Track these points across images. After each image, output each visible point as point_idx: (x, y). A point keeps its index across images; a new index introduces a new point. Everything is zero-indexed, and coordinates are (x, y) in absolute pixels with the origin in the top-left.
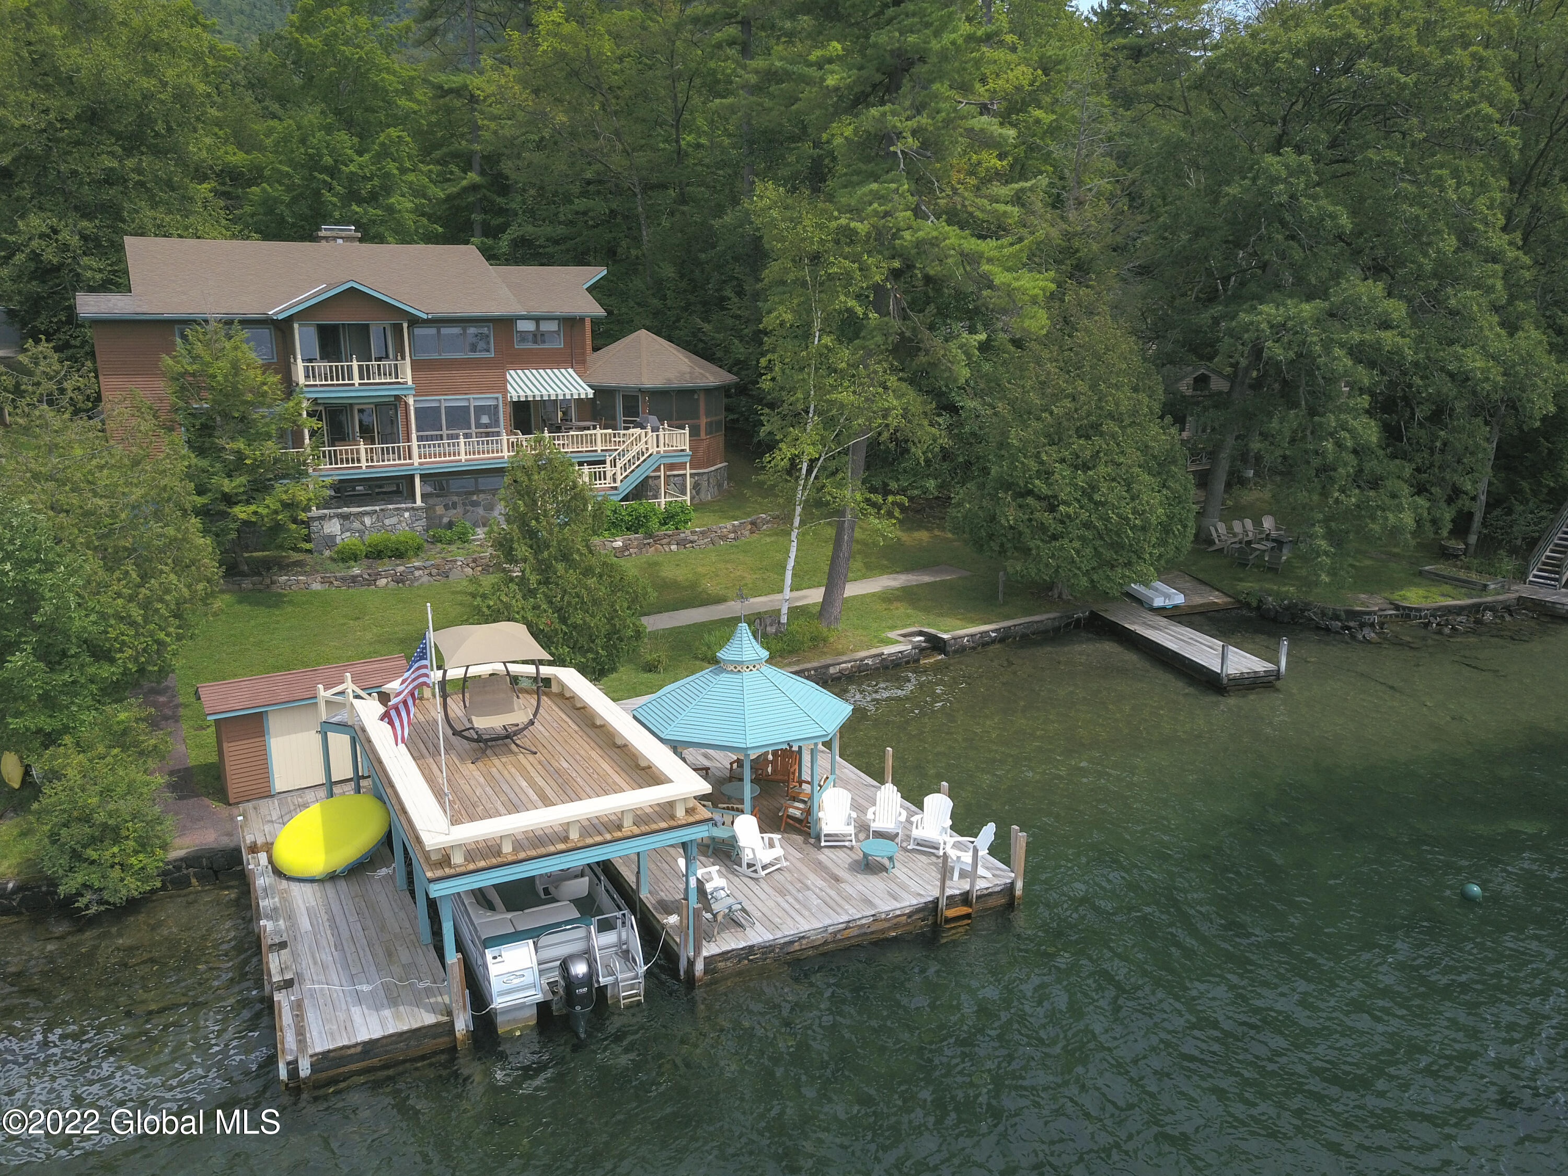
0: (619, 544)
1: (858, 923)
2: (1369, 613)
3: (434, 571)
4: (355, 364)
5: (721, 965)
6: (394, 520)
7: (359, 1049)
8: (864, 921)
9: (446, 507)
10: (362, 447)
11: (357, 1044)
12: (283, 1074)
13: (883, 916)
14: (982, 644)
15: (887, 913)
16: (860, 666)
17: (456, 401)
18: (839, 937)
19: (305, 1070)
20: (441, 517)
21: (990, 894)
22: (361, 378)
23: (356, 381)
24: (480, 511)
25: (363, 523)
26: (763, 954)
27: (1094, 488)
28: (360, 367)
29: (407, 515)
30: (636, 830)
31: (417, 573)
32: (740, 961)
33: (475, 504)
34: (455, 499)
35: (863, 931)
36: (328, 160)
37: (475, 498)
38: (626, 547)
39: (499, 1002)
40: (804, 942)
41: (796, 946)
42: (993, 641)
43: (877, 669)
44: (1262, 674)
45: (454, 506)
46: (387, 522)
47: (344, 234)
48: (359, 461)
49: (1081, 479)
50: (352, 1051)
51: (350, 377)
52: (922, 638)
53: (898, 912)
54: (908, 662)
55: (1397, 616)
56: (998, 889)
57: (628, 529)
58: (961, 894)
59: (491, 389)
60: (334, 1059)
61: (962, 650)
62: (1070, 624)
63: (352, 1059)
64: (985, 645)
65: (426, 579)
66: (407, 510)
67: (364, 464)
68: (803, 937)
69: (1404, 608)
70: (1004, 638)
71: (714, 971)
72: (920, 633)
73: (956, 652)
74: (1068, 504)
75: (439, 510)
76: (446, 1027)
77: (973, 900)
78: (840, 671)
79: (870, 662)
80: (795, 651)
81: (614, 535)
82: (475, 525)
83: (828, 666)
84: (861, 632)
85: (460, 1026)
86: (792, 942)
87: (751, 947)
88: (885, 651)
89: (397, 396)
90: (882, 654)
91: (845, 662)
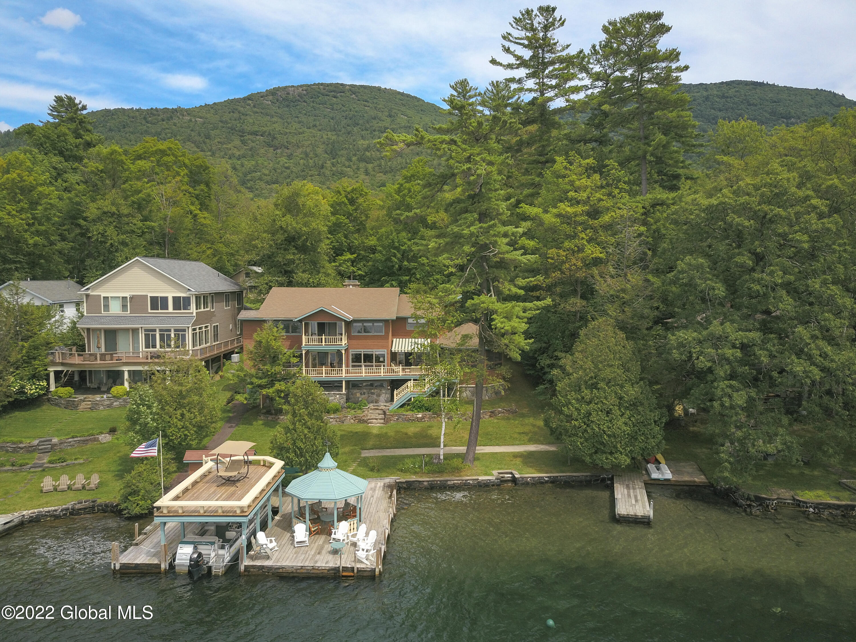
0: (420, 415)
1: (307, 568)
3: (338, 420)
4: (323, 337)
5: (252, 570)
6: (333, 398)
7: (135, 566)
8: (309, 568)
9: (361, 394)
10: (324, 369)
12: (112, 567)
13: (317, 568)
14: (539, 483)
16: (465, 483)
17: (368, 351)
18: (298, 571)
19: (118, 567)
20: (359, 398)
21: (365, 571)
22: (326, 342)
23: (324, 343)
24: (375, 396)
27: (590, 414)
28: (326, 338)
29: (339, 396)
30: (222, 514)
31: (331, 420)
33: (373, 393)
34: (365, 391)
35: (308, 571)
36: (397, 244)
37: (372, 391)
38: (423, 418)
39: (177, 562)
40: (284, 570)
41: (281, 570)
42: (547, 482)
43: (475, 485)
44: (640, 517)
45: (364, 393)
46: (330, 398)
47: (352, 283)
48: (322, 374)
49: (584, 408)
50: (133, 565)
51: (322, 342)
52: (510, 475)
53: (323, 568)
54: (493, 485)
56: (369, 570)
57: (426, 410)
58: (351, 568)
59: (383, 347)
60: (126, 567)
61: (527, 484)
62: (598, 480)
63: (131, 569)
64: (542, 483)
65: (334, 423)
66: (338, 394)
67: (324, 375)
70: (553, 481)
71: (249, 572)
72: (511, 473)
73: (523, 484)
74: (577, 420)
75: (358, 395)
76: (158, 566)
77: (356, 571)
78: (454, 484)
79: (471, 482)
80: (441, 472)
81: (419, 412)
82: (372, 402)
83: (447, 481)
84: (483, 468)
85: (163, 566)
86: (279, 568)
87: (263, 566)
88: (480, 478)
89: (338, 350)
90: (478, 479)
91: (457, 480)
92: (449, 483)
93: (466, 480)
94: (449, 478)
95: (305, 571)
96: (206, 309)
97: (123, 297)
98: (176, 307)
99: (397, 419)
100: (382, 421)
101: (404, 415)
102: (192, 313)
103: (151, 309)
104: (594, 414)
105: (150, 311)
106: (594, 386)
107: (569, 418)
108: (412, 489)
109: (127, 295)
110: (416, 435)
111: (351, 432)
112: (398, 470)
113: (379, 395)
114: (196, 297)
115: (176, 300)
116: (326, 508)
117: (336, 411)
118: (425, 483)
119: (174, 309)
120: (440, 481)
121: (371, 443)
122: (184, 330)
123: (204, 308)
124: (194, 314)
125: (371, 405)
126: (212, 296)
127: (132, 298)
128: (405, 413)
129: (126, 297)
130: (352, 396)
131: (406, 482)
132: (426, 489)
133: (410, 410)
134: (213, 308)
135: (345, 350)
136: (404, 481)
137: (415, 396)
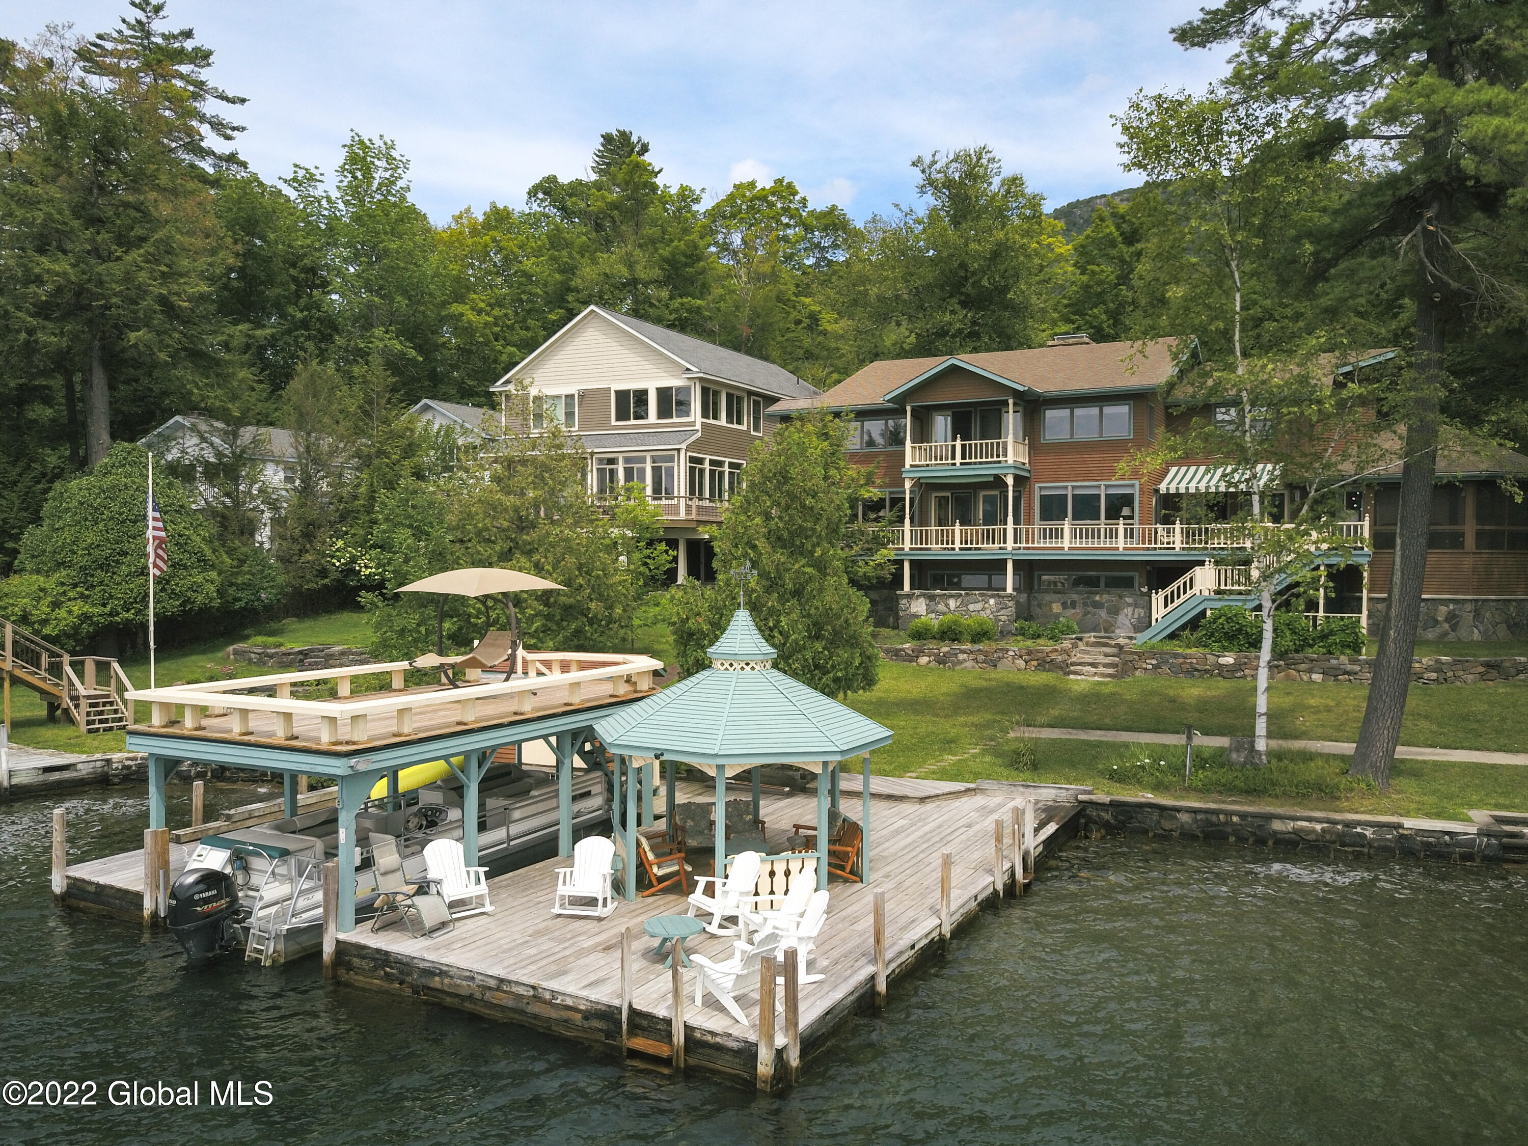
0: (1228, 660)
1: (515, 989)
3: (981, 658)
4: (958, 444)
8: (521, 990)
9: (1064, 606)
10: (957, 527)
11: (93, 883)
13: (548, 996)
15: (553, 993)
17: (1086, 487)
18: (488, 995)
20: (1057, 616)
21: (719, 1048)
22: (964, 457)
23: (958, 460)
24: (1103, 614)
25: (947, 605)
28: (964, 446)
29: (992, 601)
31: (961, 657)
33: (1098, 605)
34: (1075, 597)
37: (1097, 598)
45: (1073, 605)
46: (971, 607)
48: (953, 543)
51: (953, 458)
53: (569, 1002)
56: (734, 1045)
59: (1127, 476)
60: (79, 889)
65: (969, 664)
66: (992, 596)
67: (957, 545)
68: (445, 973)
75: (1056, 608)
76: (137, 901)
77: (679, 1037)
78: (1296, 832)
79: (1369, 833)
80: (1253, 792)
81: (1225, 649)
82: (1094, 630)
83: (1270, 817)
84: (1432, 799)
85: (148, 905)
88: (1411, 823)
89: (997, 476)
90: (1400, 826)
91: (1309, 819)
92: (1277, 826)
93: (1349, 824)
94: (1280, 811)
95: (509, 1002)
96: (735, 426)
97: (567, 396)
98: (664, 411)
99: (1155, 667)
100: (1111, 671)
101: (1176, 656)
102: (693, 424)
103: (617, 419)
105: (614, 423)
108: (1133, 831)
109: (572, 390)
110: (1203, 706)
111: (1008, 684)
112: (1101, 773)
113: (1115, 611)
114: (705, 391)
115: (664, 394)
117: (980, 635)
118: (1184, 817)
119: (659, 417)
120: (1243, 816)
121: (1055, 712)
122: (671, 459)
123: (730, 419)
124: (698, 426)
125: (1090, 637)
126: (756, 403)
127: (583, 395)
128: (1180, 650)
129: (573, 396)
130: (1038, 611)
131: (1114, 804)
132: (1188, 836)
133: (1199, 644)
134: (756, 429)
135: (1017, 478)
136: (1106, 799)
137: (1218, 605)
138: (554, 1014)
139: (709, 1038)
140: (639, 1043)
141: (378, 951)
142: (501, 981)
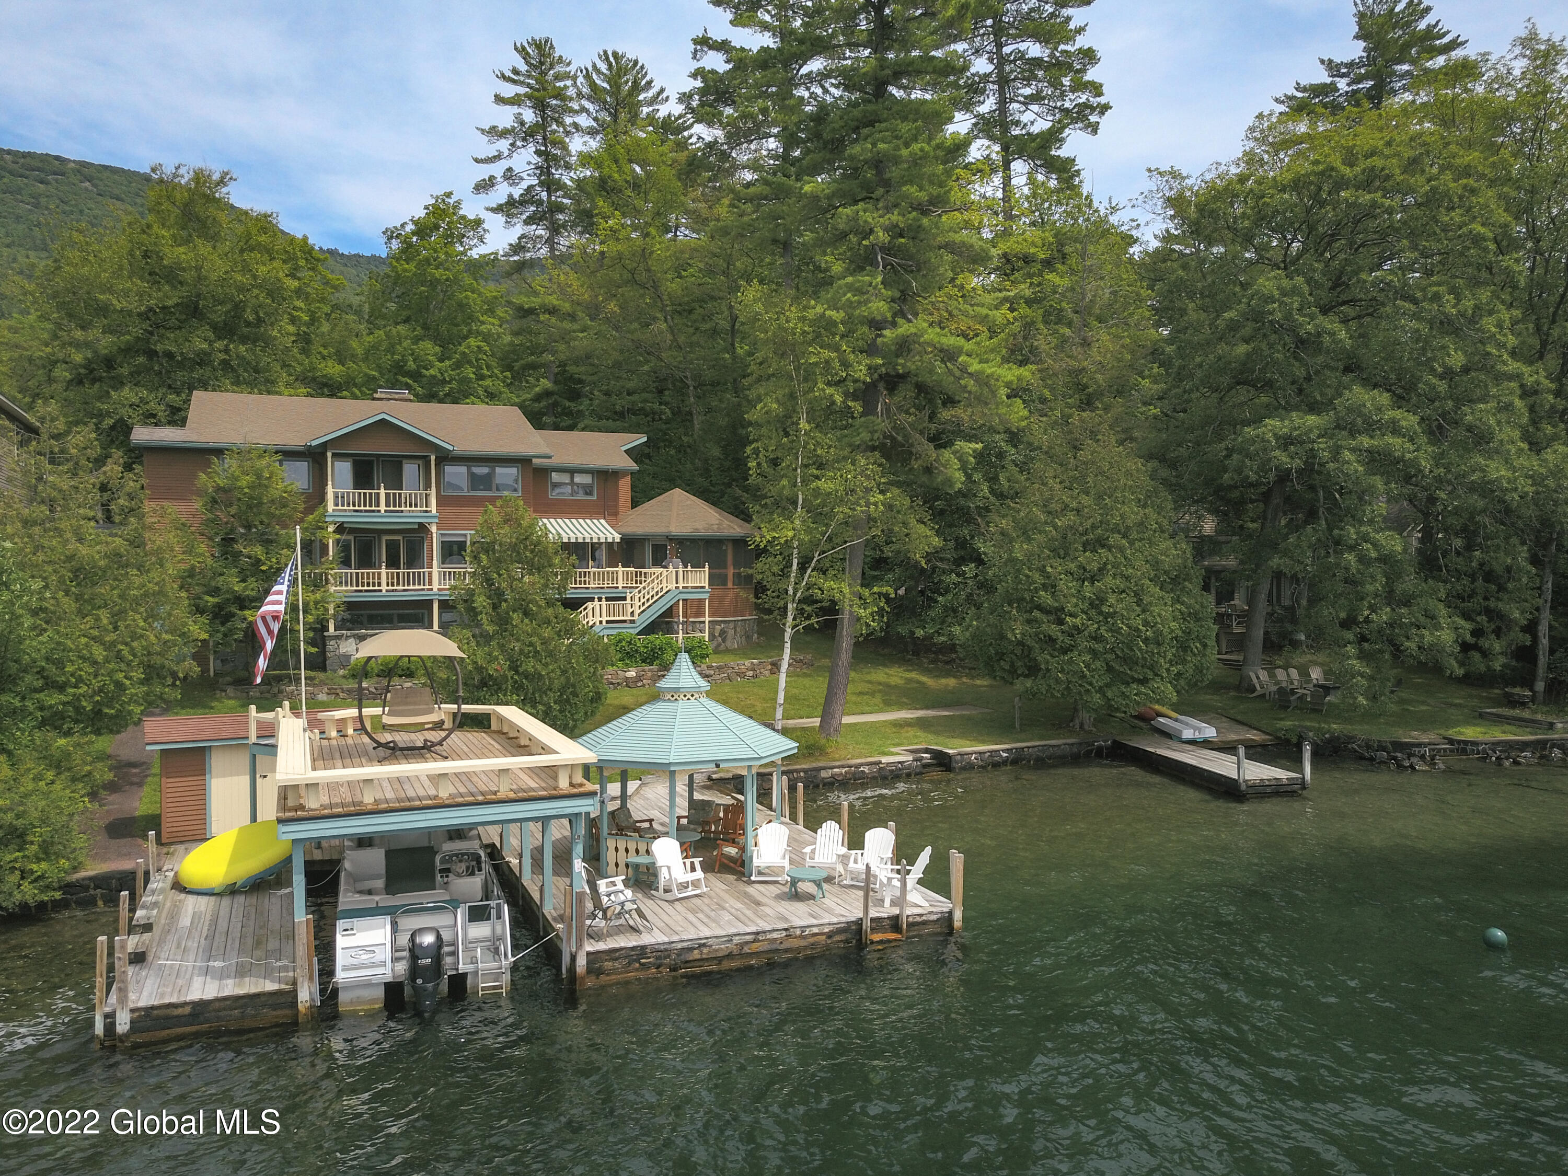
0: (632, 674)
1: (770, 936)
2: (1419, 745)
4: (382, 492)
5: (608, 965)
7: (187, 1010)
8: (775, 935)
10: (383, 570)
11: (185, 1004)
12: (99, 1029)
13: (798, 932)
14: (993, 764)
15: (803, 928)
16: (854, 774)
18: (746, 949)
19: (123, 1024)
21: (924, 923)
22: (388, 505)
23: (383, 508)
26: (657, 958)
27: (1102, 601)
28: (387, 495)
32: (629, 964)
35: (774, 946)
38: (639, 678)
39: (343, 977)
40: (705, 950)
41: (696, 954)
42: (1005, 762)
43: (874, 778)
44: (1285, 782)
47: (398, 396)
48: (379, 585)
49: (1088, 590)
50: (180, 1011)
51: (378, 504)
52: (927, 756)
53: (816, 930)
54: (909, 775)
55: (1452, 751)
56: (935, 917)
57: (643, 661)
58: (888, 918)
60: (158, 1018)
61: (970, 767)
62: (1091, 751)
63: (179, 1021)
64: (996, 765)
67: (384, 587)
68: (704, 945)
69: (1459, 742)
70: (1017, 760)
71: (599, 972)
72: (927, 751)
73: (964, 769)
74: (1075, 616)
76: (288, 998)
77: (904, 925)
81: (627, 666)
83: (819, 769)
84: (863, 746)
85: (303, 997)
86: (691, 949)
87: (643, 948)
88: (885, 760)
89: (420, 524)
90: (880, 762)
91: (839, 767)
92: (824, 774)
93: (855, 766)
94: (820, 765)
95: (765, 947)
104: (1112, 599)
106: (1101, 543)
107: (1058, 615)
116: (651, 821)
120: (806, 771)
135: (436, 526)
137: (614, 632)
138: (804, 943)
139: (918, 919)
140: (876, 937)
141: (633, 948)
142: (757, 933)
